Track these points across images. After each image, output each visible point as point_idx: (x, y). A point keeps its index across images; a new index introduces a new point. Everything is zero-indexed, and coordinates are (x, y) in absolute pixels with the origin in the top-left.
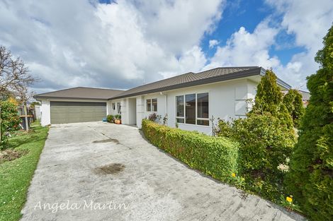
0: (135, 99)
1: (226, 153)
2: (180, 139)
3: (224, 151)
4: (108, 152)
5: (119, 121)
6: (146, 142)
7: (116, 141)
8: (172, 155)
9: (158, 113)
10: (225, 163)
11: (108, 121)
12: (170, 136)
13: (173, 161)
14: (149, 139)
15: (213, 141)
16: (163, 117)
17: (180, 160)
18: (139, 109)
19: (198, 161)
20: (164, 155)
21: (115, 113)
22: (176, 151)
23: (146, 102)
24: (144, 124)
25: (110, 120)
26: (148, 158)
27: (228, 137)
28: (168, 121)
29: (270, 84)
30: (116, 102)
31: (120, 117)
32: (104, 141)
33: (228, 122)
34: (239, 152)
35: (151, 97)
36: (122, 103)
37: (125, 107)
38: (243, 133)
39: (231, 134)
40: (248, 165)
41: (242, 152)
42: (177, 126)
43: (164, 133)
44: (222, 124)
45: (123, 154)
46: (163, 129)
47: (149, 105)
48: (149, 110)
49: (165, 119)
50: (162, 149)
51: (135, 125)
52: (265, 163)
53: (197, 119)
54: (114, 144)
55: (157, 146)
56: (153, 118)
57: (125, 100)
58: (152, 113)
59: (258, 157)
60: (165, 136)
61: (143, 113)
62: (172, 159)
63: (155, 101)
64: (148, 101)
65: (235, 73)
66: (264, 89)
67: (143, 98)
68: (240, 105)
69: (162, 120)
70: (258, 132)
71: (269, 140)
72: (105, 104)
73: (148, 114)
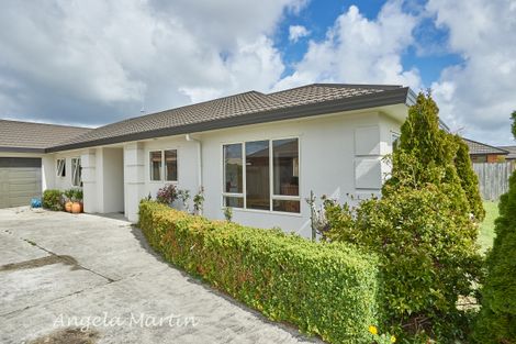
0: (121, 151)
1: (354, 283)
2: (240, 250)
3: (350, 278)
4: (46, 297)
5: (76, 206)
6: (152, 259)
7: (68, 261)
8: (222, 291)
9: (179, 185)
10: (351, 305)
11: (47, 207)
12: (215, 244)
13: (224, 307)
14: (160, 252)
15: (321, 254)
16: (193, 195)
17: (243, 303)
18: (131, 174)
19: (287, 302)
20: (201, 292)
21: (66, 184)
22: (231, 279)
23: (148, 157)
24: (144, 212)
25: (52, 202)
26: (160, 303)
27: (353, 241)
28: (205, 204)
29: (426, 124)
30: (68, 157)
31: (80, 196)
32: (35, 263)
33: (345, 206)
34: (378, 276)
35: (162, 145)
36: (85, 160)
37: (94, 170)
38: (384, 230)
39: (359, 235)
40: (402, 307)
41: (384, 275)
42: (228, 216)
43: (200, 237)
44: (332, 210)
45: (90, 296)
46: (195, 225)
47: (156, 165)
48: (156, 177)
49: (197, 199)
50: (196, 275)
51: (121, 213)
52: (434, 297)
53: (273, 196)
54: (65, 269)
55: (181, 268)
56: (168, 197)
57: (93, 153)
58: (163, 184)
59: (421, 285)
60: (201, 244)
61: (140, 184)
62: (221, 300)
63: (172, 154)
64: (155, 155)
65: (355, 97)
66: (416, 133)
67: (141, 147)
68: (364, 166)
69: (190, 202)
70: (413, 229)
71: (433, 243)
72: (37, 163)
73: (156, 188)
